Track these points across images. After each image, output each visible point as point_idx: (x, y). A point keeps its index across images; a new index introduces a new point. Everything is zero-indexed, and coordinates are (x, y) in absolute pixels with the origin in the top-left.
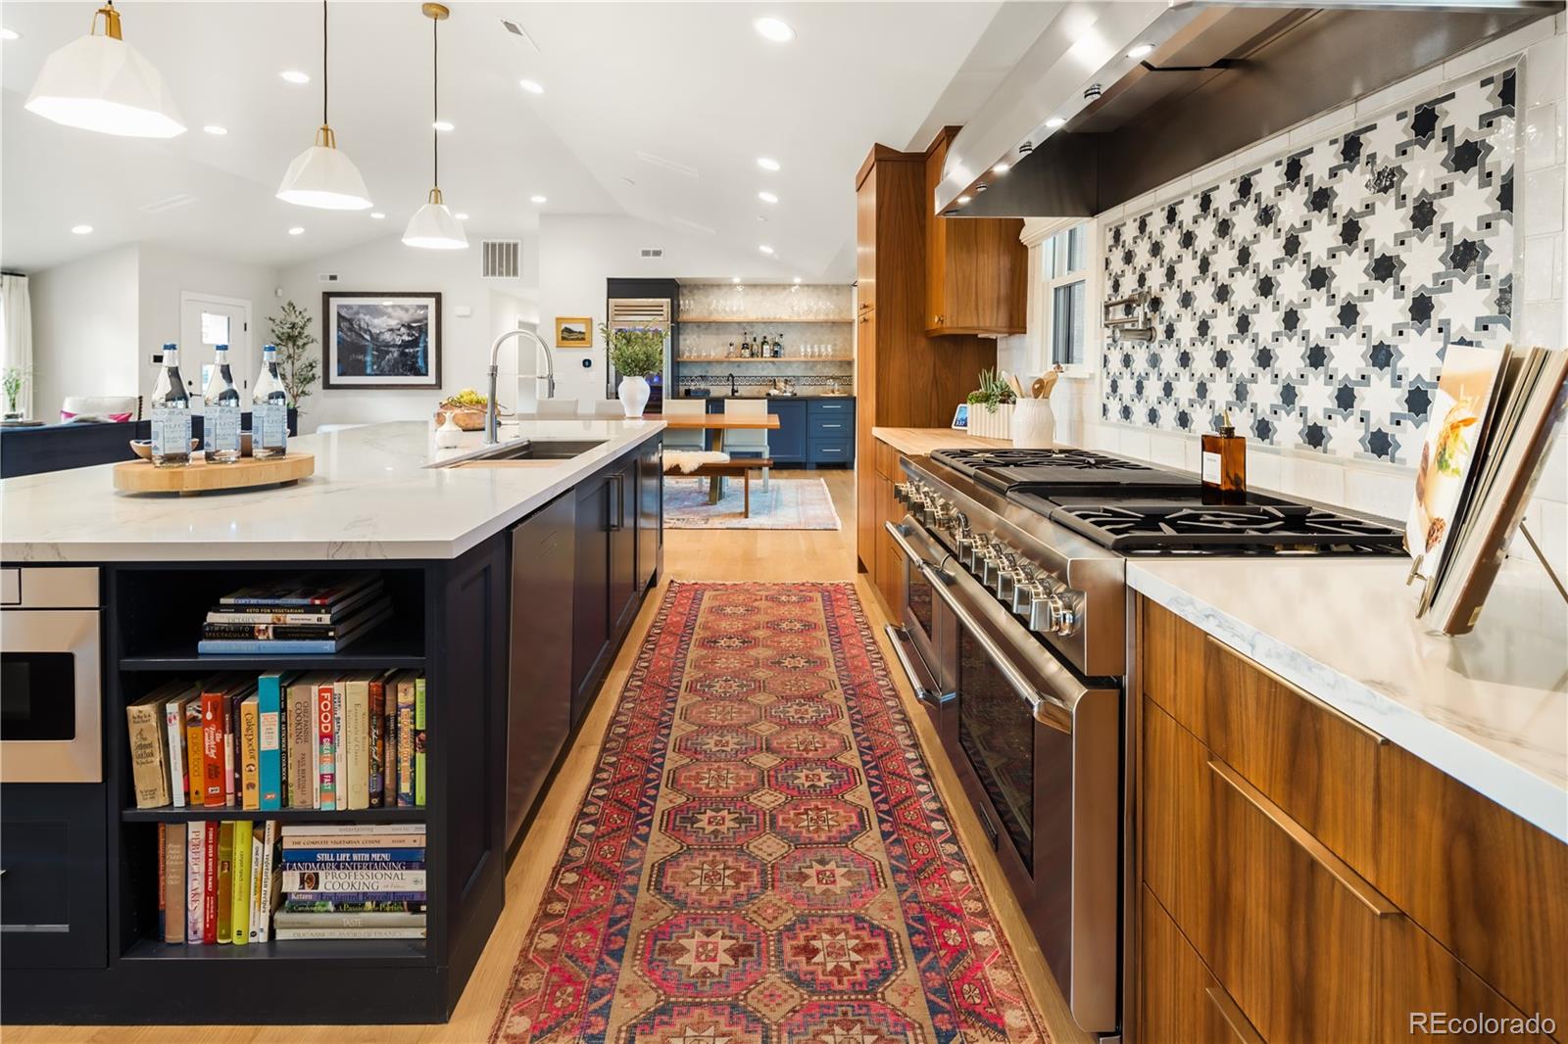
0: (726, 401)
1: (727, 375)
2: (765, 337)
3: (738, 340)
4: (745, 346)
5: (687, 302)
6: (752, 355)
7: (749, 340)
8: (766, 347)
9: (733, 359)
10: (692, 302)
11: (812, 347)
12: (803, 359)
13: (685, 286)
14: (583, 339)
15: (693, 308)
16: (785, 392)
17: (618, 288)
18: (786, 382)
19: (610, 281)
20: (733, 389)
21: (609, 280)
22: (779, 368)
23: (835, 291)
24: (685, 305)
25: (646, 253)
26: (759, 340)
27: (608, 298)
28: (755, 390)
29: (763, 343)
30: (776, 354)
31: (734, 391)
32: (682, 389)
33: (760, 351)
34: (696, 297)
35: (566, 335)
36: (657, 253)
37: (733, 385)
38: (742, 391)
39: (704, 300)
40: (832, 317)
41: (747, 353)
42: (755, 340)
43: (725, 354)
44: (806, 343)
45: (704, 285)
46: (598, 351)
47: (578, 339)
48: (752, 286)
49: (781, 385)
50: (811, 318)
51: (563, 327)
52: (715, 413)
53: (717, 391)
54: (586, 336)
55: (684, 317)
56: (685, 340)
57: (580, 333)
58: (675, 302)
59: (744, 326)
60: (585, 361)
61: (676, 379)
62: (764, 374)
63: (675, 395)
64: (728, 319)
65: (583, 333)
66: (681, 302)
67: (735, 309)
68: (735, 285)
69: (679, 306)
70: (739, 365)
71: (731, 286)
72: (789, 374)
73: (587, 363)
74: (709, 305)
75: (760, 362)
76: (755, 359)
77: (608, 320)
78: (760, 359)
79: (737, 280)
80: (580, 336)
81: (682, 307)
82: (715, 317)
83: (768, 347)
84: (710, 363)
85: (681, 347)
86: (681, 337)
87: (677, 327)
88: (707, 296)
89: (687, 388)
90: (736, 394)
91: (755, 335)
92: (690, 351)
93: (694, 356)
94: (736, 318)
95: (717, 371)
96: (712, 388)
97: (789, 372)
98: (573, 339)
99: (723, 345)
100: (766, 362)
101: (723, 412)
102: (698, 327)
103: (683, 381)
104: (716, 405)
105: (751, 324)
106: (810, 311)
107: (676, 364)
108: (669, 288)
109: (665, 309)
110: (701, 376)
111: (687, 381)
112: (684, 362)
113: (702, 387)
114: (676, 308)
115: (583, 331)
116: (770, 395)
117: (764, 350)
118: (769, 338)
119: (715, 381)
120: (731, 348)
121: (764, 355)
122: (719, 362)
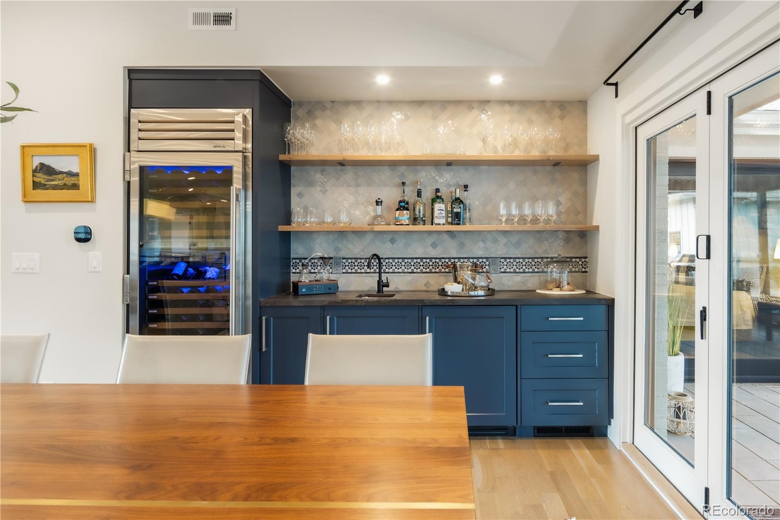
1: (369, 255)
2: (437, 190)
3: (391, 195)
4: (403, 206)
6: (415, 220)
7: (410, 195)
8: (438, 206)
10: (312, 130)
11: (520, 206)
12: (504, 227)
13: (300, 103)
14: (75, 187)
15: (315, 140)
16: (475, 288)
18: (476, 269)
19: (134, 75)
20: (380, 282)
21: (130, 70)
22: (462, 245)
23: (557, 112)
25: (199, 19)
26: (428, 194)
27: (131, 105)
28: (420, 282)
29: (433, 201)
30: (456, 218)
33: (428, 214)
34: (319, 122)
35: (41, 179)
36: (224, 19)
37: (380, 273)
38: (397, 283)
39: (333, 126)
40: (553, 153)
41: (405, 216)
42: (419, 194)
43: (369, 218)
44: (508, 201)
45: (333, 102)
46: (105, 211)
47: (65, 187)
49: (466, 274)
50: (518, 154)
51: (36, 162)
54: (84, 181)
57: (70, 174)
60: (78, 231)
62: (437, 252)
64: (373, 156)
65: (77, 175)
67: (385, 139)
70: (393, 237)
72: (480, 253)
75: (430, 233)
76: (420, 227)
77: (127, 148)
78: (428, 227)
80: (70, 181)
82: (351, 154)
83: (442, 206)
84: (342, 234)
88: (339, 122)
90: (385, 289)
91: (418, 186)
96: (343, 280)
97: (479, 250)
98: (55, 187)
99: (364, 204)
100: (439, 233)
105: (414, 165)
106: (515, 143)
110: (322, 258)
115: (75, 170)
116: (443, 292)
117: (436, 213)
118: (444, 192)
119: (352, 265)
120: (379, 208)
121: (436, 221)
122: (359, 233)
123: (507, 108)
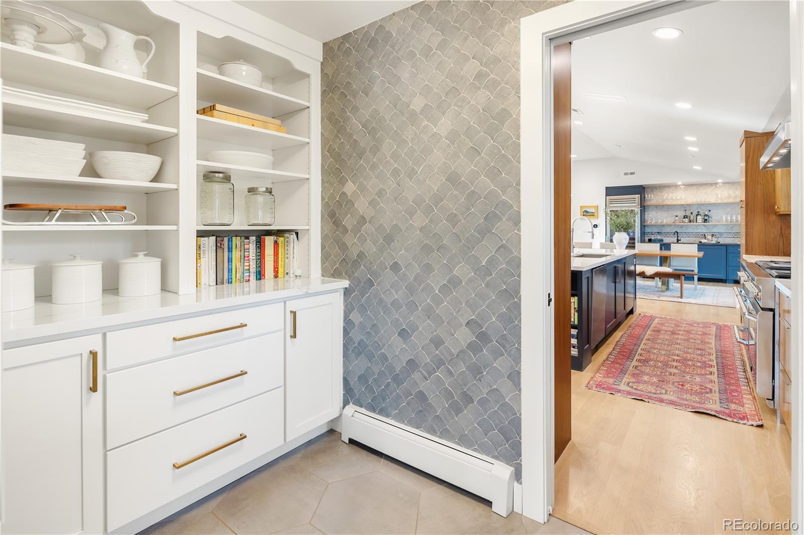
0: (672, 244)
1: (674, 231)
2: (699, 212)
3: (681, 214)
4: (685, 217)
5: (649, 195)
6: (690, 221)
7: (688, 213)
8: (699, 217)
9: (677, 224)
10: (652, 195)
11: (731, 217)
12: (724, 223)
13: (648, 188)
14: (593, 215)
15: (652, 198)
16: (711, 241)
17: (610, 191)
18: (713, 235)
21: (606, 188)
22: (708, 229)
24: (648, 197)
25: (626, 174)
26: (695, 213)
27: (606, 196)
28: (692, 240)
29: (697, 215)
30: (705, 221)
31: (678, 240)
32: (647, 239)
33: (695, 219)
34: (655, 193)
35: (585, 213)
36: (632, 173)
37: (678, 237)
38: (683, 240)
39: (660, 194)
41: (686, 220)
42: (692, 213)
43: (673, 221)
44: (727, 214)
45: (660, 187)
46: (601, 220)
47: (591, 215)
48: (689, 186)
49: (710, 237)
51: (584, 210)
52: (666, 250)
53: (666, 240)
54: (595, 214)
55: (647, 203)
56: (648, 214)
57: (592, 212)
58: (643, 196)
59: (684, 207)
60: (594, 225)
61: (643, 233)
62: (699, 231)
63: (643, 241)
64: (674, 203)
65: (594, 212)
66: (646, 196)
67: (679, 198)
68: (679, 186)
69: (645, 198)
70: (682, 227)
71: (676, 186)
72: (716, 231)
73: (595, 226)
74: (663, 197)
75: (696, 225)
76: (692, 223)
77: (606, 206)
78: (695, 223)
79: (679, 183)
80: (592, 214)
81: (646, 198)
82: (667, 203)
83: (700, 217)
84: (663, 226)
85: (646, 218)
86: (646, 213)
87: (643, 208)
88: (662, 192)
89: (649, 238)
90: (679, 242)
91: (692, 211)
92: (652, 220)
93: (653, 222)
94: (679, 203)
95: (668, 230)
96: (664, 239)
97: (715, 230)
98: (588, 215)
99: (671, 217)
100: (699, 225)
101: (670, 250)
102: (656, 208)
103: (647, 235)
104: (666, 246)
105: (689, 205)
106: (729, 197)
107: (643, 226)
108: (640, 190)
109: (637, 199)
110: (658, 232)
111: (650, 235)
112: (647, 225)
113: (659, 238)
114: (643, 199)
116: (701, 242)
117: (698, 219)
118: (701, 212)
119: (667, 235)
120: (677, 218)
121: (698, 221)
122: (669, 225)
123: (727, 185)
